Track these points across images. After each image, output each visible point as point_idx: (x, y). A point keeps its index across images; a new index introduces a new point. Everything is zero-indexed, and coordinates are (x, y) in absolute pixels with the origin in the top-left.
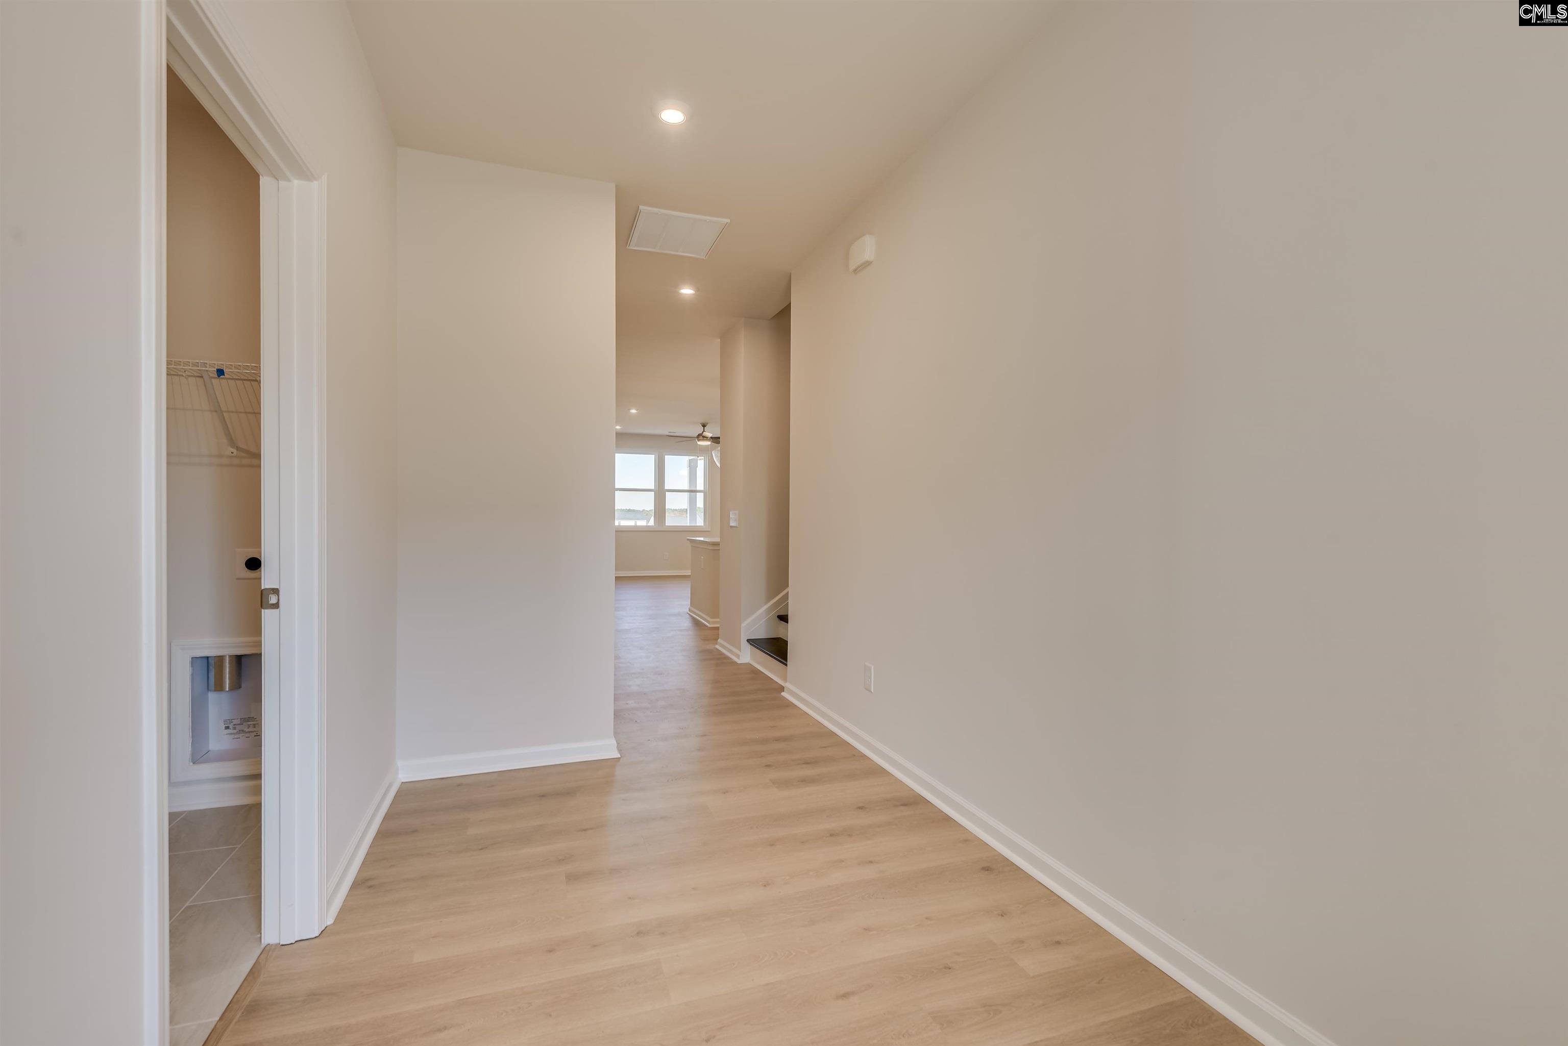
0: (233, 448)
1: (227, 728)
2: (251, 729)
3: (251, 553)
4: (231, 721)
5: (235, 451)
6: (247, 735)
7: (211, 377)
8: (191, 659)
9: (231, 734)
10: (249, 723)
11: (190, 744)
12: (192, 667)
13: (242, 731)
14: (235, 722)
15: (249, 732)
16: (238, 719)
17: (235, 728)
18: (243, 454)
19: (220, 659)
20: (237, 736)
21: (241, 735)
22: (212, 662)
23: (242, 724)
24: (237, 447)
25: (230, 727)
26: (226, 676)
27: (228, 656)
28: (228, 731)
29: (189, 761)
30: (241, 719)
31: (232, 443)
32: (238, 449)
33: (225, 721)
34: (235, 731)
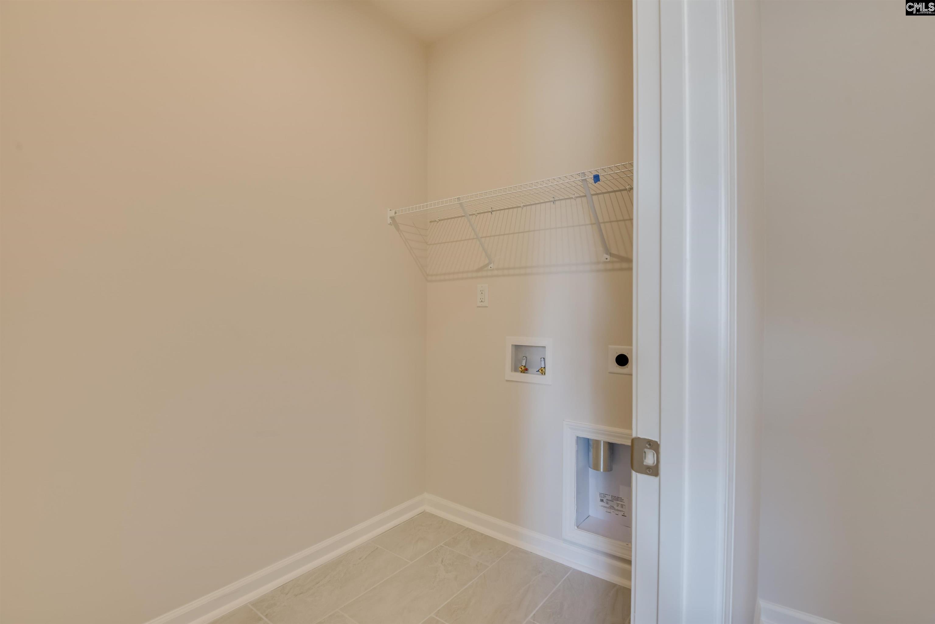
0: (607, 254)
1: (602, 500)
2: (619, 508)
3: (622, 350)
4: (605, 495)
5: (608, 257)
6: (617, 512)
7: (592, 194)
8: (576, 438)
9: (605, 507)
10: (619, 502)
11: (575, 511)
12: (577, 445)
13: (612, 507)
14: (610, 498)
15: (618, 510)
16: (610, 495)
17: (607, 503)
18: (615, 259)
19: (597, 442)
20: (609, 510)
21: (612, 511)
22: (591, 443)
23: (612, 501)
24: (610, 253)
25: (604, 501)
26: (601, 458)
27: (602, 441)
28: (602, 504)
29: (575, 525)
30: (612, 496)
31: (607, 251)
32: (611, 255)
33: (600, 494)
34: (608, 506)
